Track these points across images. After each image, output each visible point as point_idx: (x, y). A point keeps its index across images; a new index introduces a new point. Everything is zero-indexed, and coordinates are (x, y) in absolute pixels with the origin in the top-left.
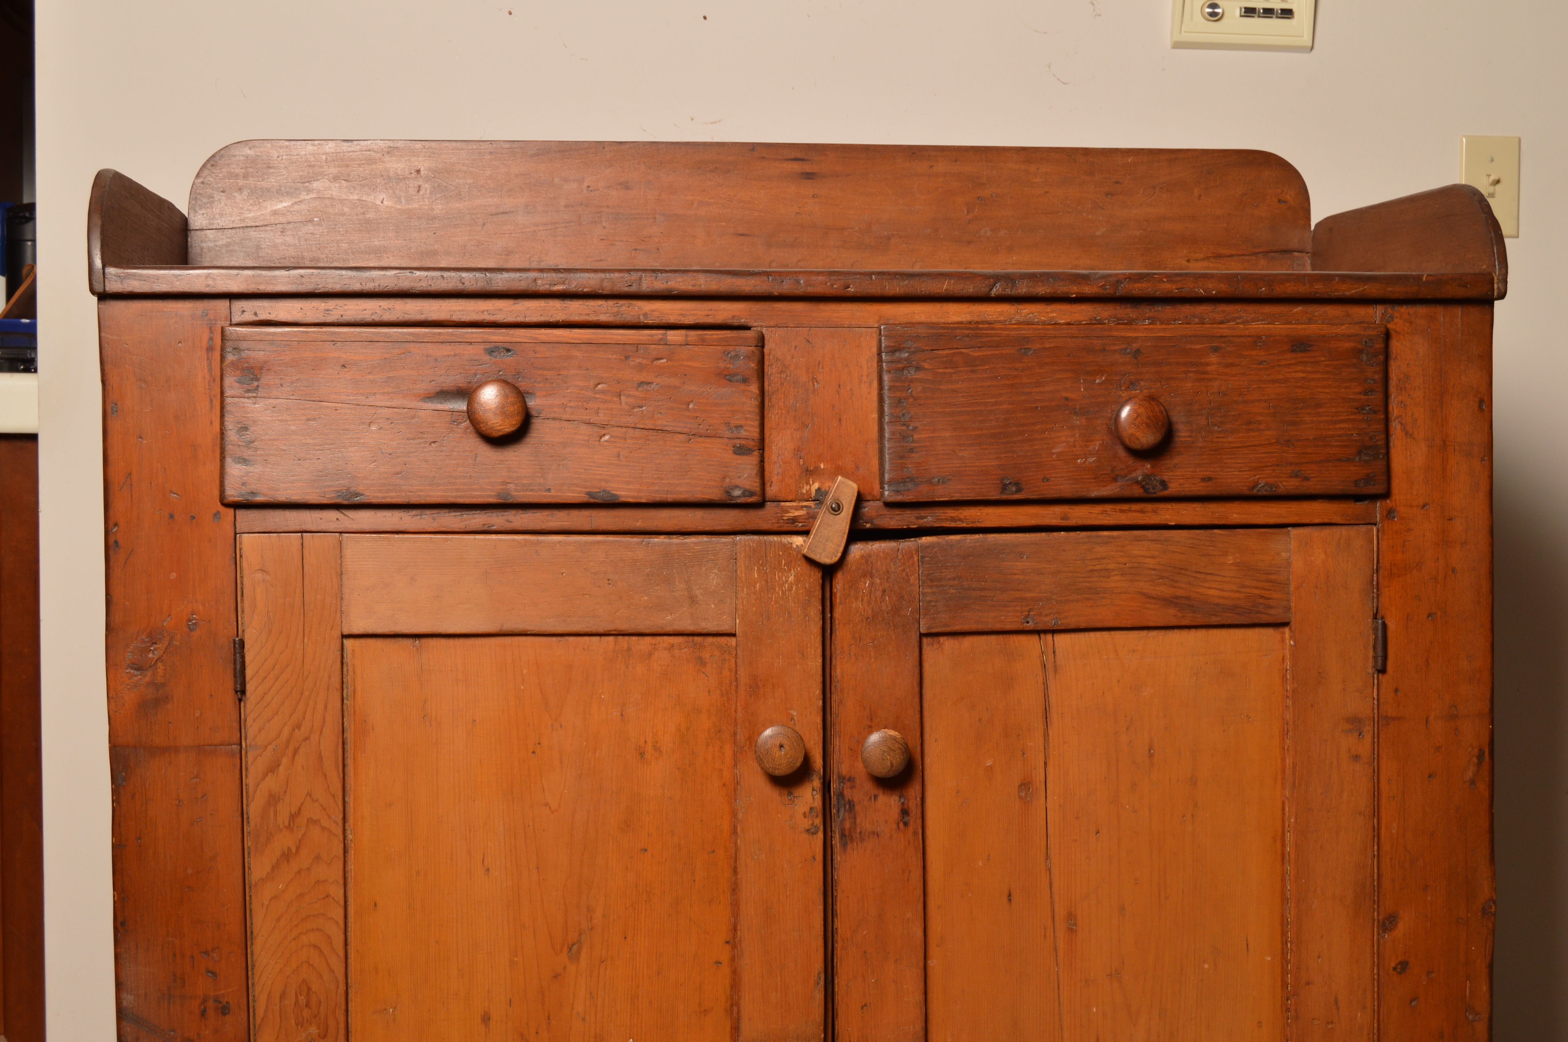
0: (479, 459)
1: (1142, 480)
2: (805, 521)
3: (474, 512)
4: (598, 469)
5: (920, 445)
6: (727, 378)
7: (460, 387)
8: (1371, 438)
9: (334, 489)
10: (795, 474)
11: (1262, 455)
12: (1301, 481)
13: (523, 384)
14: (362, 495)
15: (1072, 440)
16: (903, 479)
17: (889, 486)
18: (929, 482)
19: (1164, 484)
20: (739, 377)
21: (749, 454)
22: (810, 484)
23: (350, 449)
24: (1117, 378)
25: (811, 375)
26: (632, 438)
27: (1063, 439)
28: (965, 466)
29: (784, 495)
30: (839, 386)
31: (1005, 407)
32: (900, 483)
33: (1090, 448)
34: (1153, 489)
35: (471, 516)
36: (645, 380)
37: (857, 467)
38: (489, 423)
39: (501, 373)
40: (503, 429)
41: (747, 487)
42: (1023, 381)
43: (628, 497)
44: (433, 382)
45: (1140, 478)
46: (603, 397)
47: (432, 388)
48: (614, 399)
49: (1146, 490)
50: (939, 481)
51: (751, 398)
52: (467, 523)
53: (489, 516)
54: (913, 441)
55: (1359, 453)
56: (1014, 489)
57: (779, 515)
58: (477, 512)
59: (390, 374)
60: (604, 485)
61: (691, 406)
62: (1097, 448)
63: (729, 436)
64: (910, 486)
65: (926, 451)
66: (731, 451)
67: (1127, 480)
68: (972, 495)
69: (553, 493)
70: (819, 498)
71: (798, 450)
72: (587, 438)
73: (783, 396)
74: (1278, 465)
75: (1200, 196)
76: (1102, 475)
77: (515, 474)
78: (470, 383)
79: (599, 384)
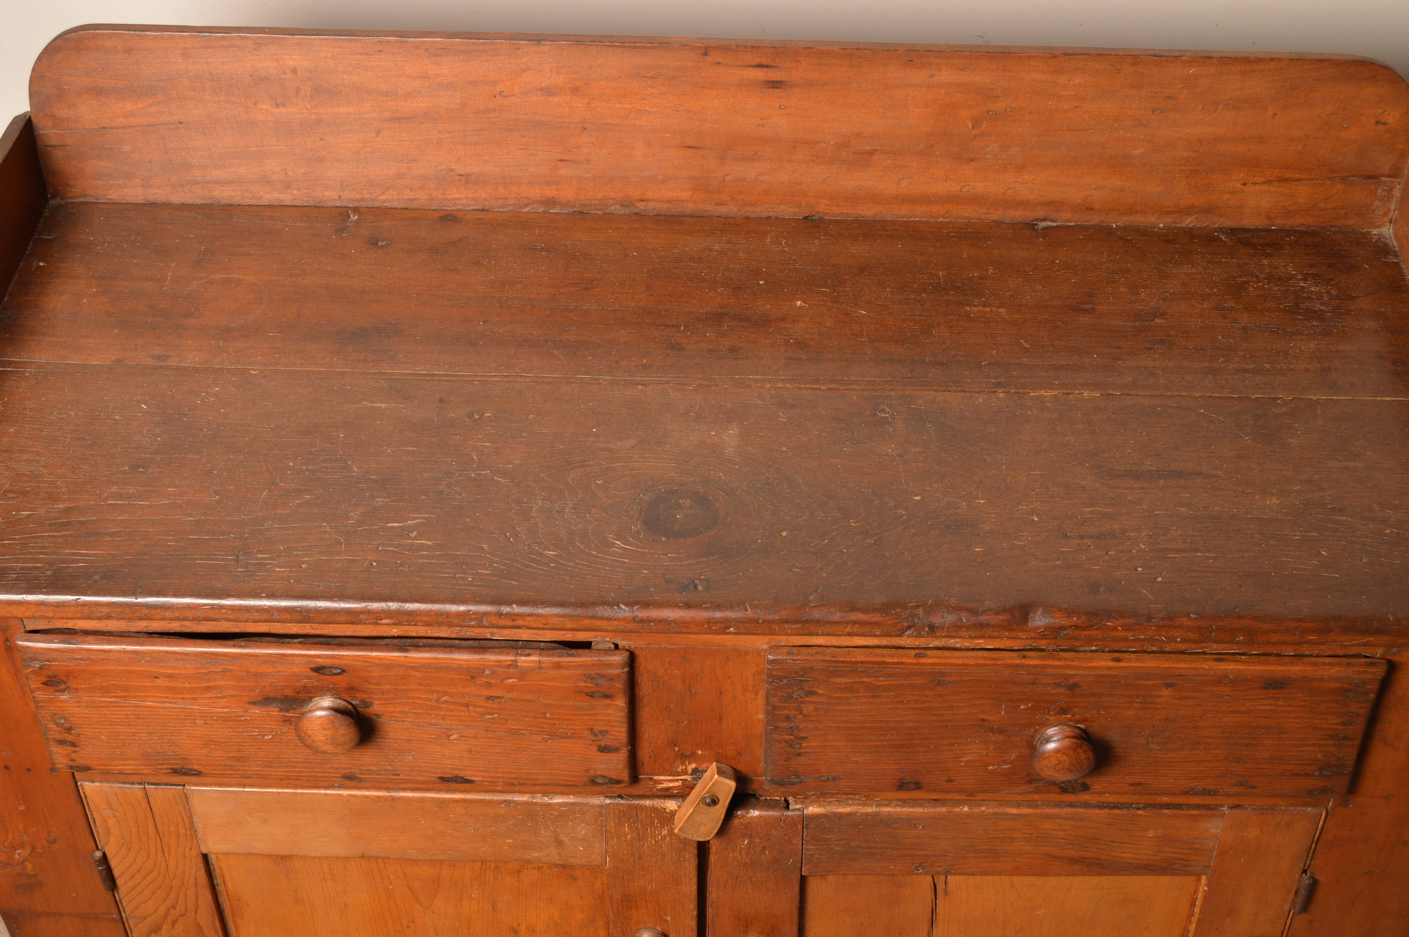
4: (449, 760)
5: (809, 751)
12: (1245, 789)
13: (357, 695)
15: (985, 752)
16: (788, 776)
17: (772, 779)
18: (817, 779)
19: (1086, 787)
20: (602, 694)
21: (616, 751)
24: (1047, 705)
26: (484, 738)
27: (974, 750)
28: (859, 769)
33: (1005, 758)
34: (1073, 789)
36: (495, 695)
42: (934, 705)
44: (256, 690)
47: (256, 695)
49: (1064, 790)
50: (828, 779)
51: (617, 710)
54: (801, 748)
55: (1321, 770)
56: (913, 787)
62: (1012, 758)
63: (592, 739)
64: (795, 781)
65: (816, 756)
66: (595, 750)
67: (1044, 782)
68: (865, 790)
74: (1222, 776)
75: (1275, 114)
76: (1016, 778)
79: (443, 697)
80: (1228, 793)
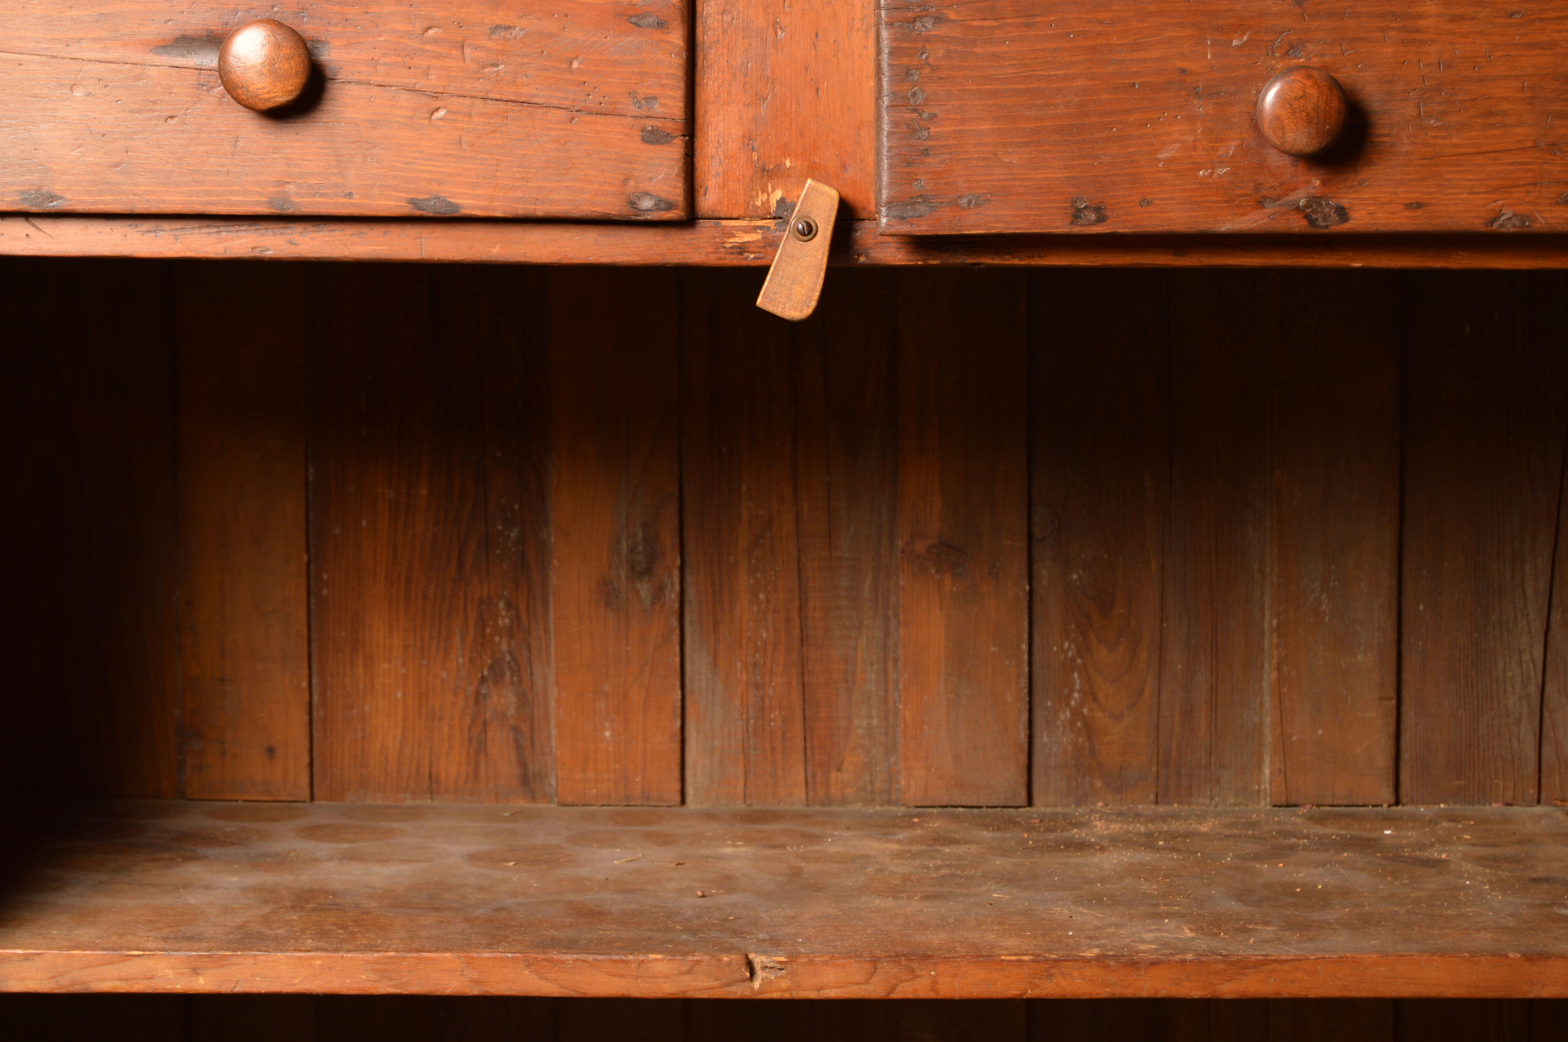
0: (240, 144)
1: (1309, 205)
2: (759, 250)
3: (237, 228)
4: (427, 163)
5: (941, 143)
6: (633, 20)
7: (212, 31)
9: (17, 188)
10: (743, 176)
11: (1509, 167)
13: (309, 26)
14: (61, 198)
15: (1190, 138)
16: (912, 198)
17: (889, 209)
18: (954, 204)
19: (1342, 213)
20: (651, 20)
21: (668, 142)
22: (767, 192)
23: (42, 126)
24: (1268, 38)
25: (771, 17)
26: (481, 115)
27: (1176, 136)
28: (1014, 179)
29: (725, 209)
30: (817, 35)
31: (1081, 83)
32: (907, 205)
33: (1220, 152)
34: (1324, 220)
35: (233, 234)
36: (502, 23)
37: (844, 166)
38: (251, 89)
39: (276, 9)
40: (274, 97)
41: (663, 195)
42: (1112, 42)
43: (473, 207)
44: (170, 23)
45: (1302, 203)
46: (437, 49)
47: (169, 30)
48: (454, 52)
49: (1312, 222)
50: (970, 202)
51: (671, 54)
52: (227, 244)
53: (262, 235)
54: (929, 138)
56: (1093, 217)
57: (717, 240)
58: (243, 228)
59: (104, 10)
60: (437, 188)
61: (575, 65)
62: (1231, 152)
63: (635, 114)
64: (922, 208)
65: (951, 153)
66: (638, 138)
67: (1281, 205)
68: (1023, 225)
69: (356, 199)
70: (781, 215)
71: (748, 139)
72: (409, 114)
73: (725, 50)
74: (1535, 184)
76: (1239, 196)
77: (297, 170)
78: (227, 24)
79: (429, 28)
80: (1549, 221)
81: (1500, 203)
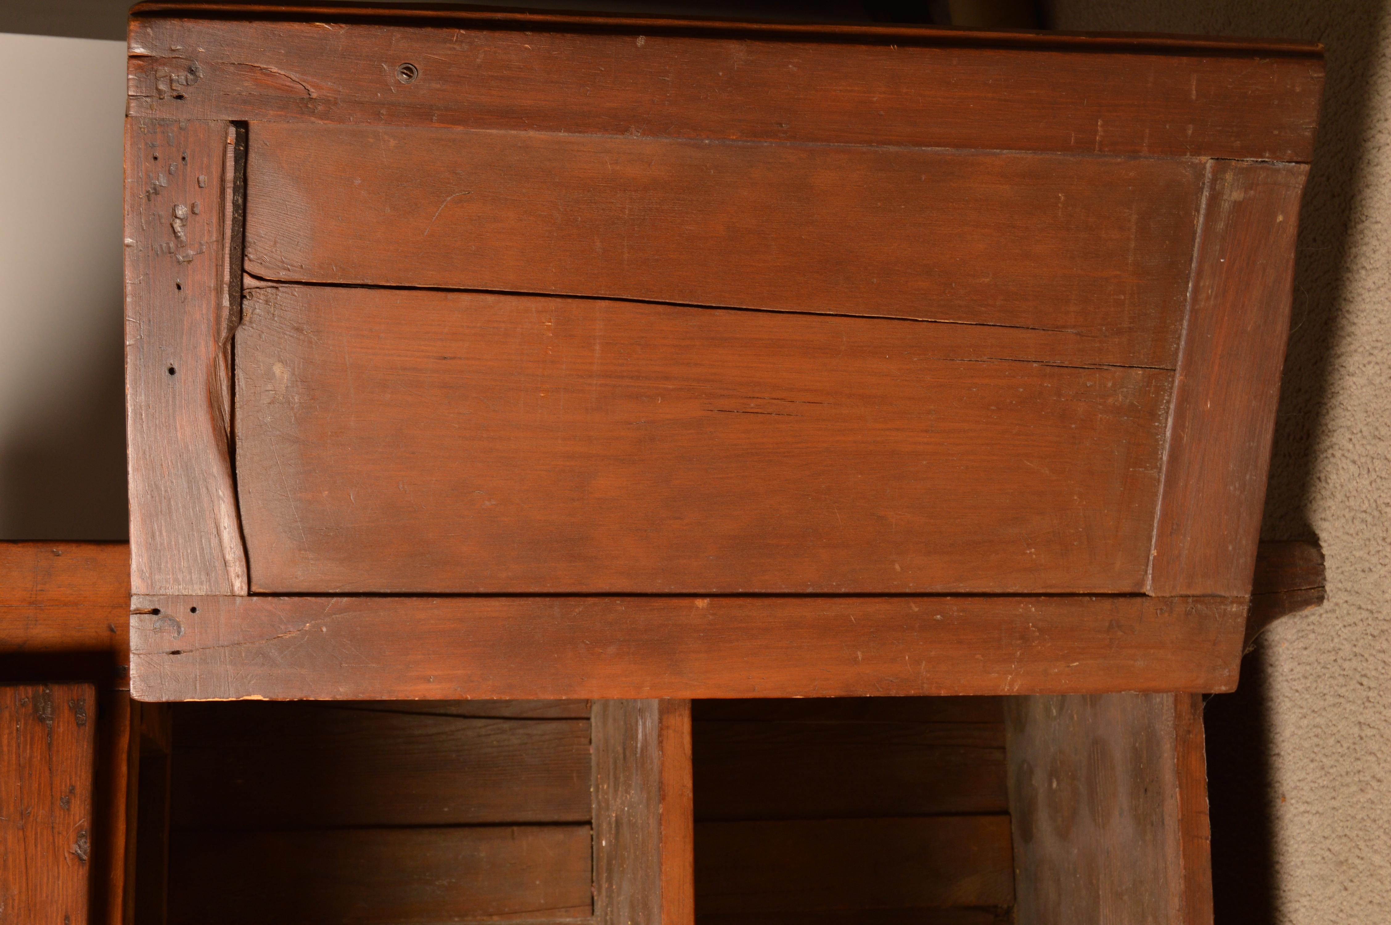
8: (23, 705)
11: (39, 849)
12: (75, 797)
55: (41, 720)
74: (53, 828)
80: (82, 816)
81: (66, 855)
